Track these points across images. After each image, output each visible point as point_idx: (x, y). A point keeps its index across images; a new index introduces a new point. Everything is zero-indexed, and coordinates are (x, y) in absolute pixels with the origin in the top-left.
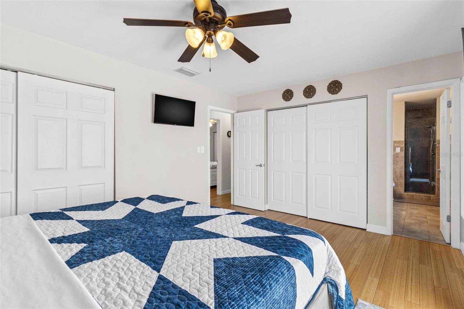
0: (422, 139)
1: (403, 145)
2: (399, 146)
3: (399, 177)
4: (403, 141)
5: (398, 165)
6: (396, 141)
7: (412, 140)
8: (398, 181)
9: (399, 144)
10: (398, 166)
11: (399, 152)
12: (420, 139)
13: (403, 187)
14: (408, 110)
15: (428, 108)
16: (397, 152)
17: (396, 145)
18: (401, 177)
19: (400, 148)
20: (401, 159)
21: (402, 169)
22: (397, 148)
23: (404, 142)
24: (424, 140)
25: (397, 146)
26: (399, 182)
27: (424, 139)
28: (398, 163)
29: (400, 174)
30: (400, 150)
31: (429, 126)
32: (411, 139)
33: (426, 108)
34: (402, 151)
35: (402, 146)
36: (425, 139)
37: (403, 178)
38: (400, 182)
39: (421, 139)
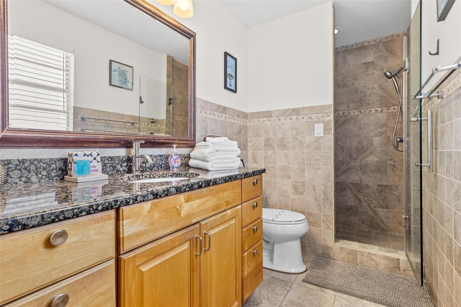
0: (376, 110)
1: (330, 116)
2: (322, 119)
3: (322, 201)
4: (331, 105)
5: (319, 168)
6: (315, 107)
7: (356, 113)
8: (320, 211)
9: (320, 115)
10: (319, 172)
11: (322, 135)
12: (371, 111)
13: (331, 227)
14: (349, 48)
15: (386, 40)
16: (316, 135)
17: (314, 116)
18: (326, 200)
19: (323, 124)
20: (327, 153)
21: (329, 181)
22: (316, 125)
23: (332, 109)
24: (380, 112)
25: (316, 120)
26: (322, 213)
27: (380, 109)
28: (319, 165)
29: (325, 193)
30: (324, 129)
31: (391, 73)
32: (354, 112)
33: (382, 41)
34: (328, 134)
35: (328, 118)
36: (382, 110)
37: (331, 205)
38: (325, 216)
39: (373, 110)
